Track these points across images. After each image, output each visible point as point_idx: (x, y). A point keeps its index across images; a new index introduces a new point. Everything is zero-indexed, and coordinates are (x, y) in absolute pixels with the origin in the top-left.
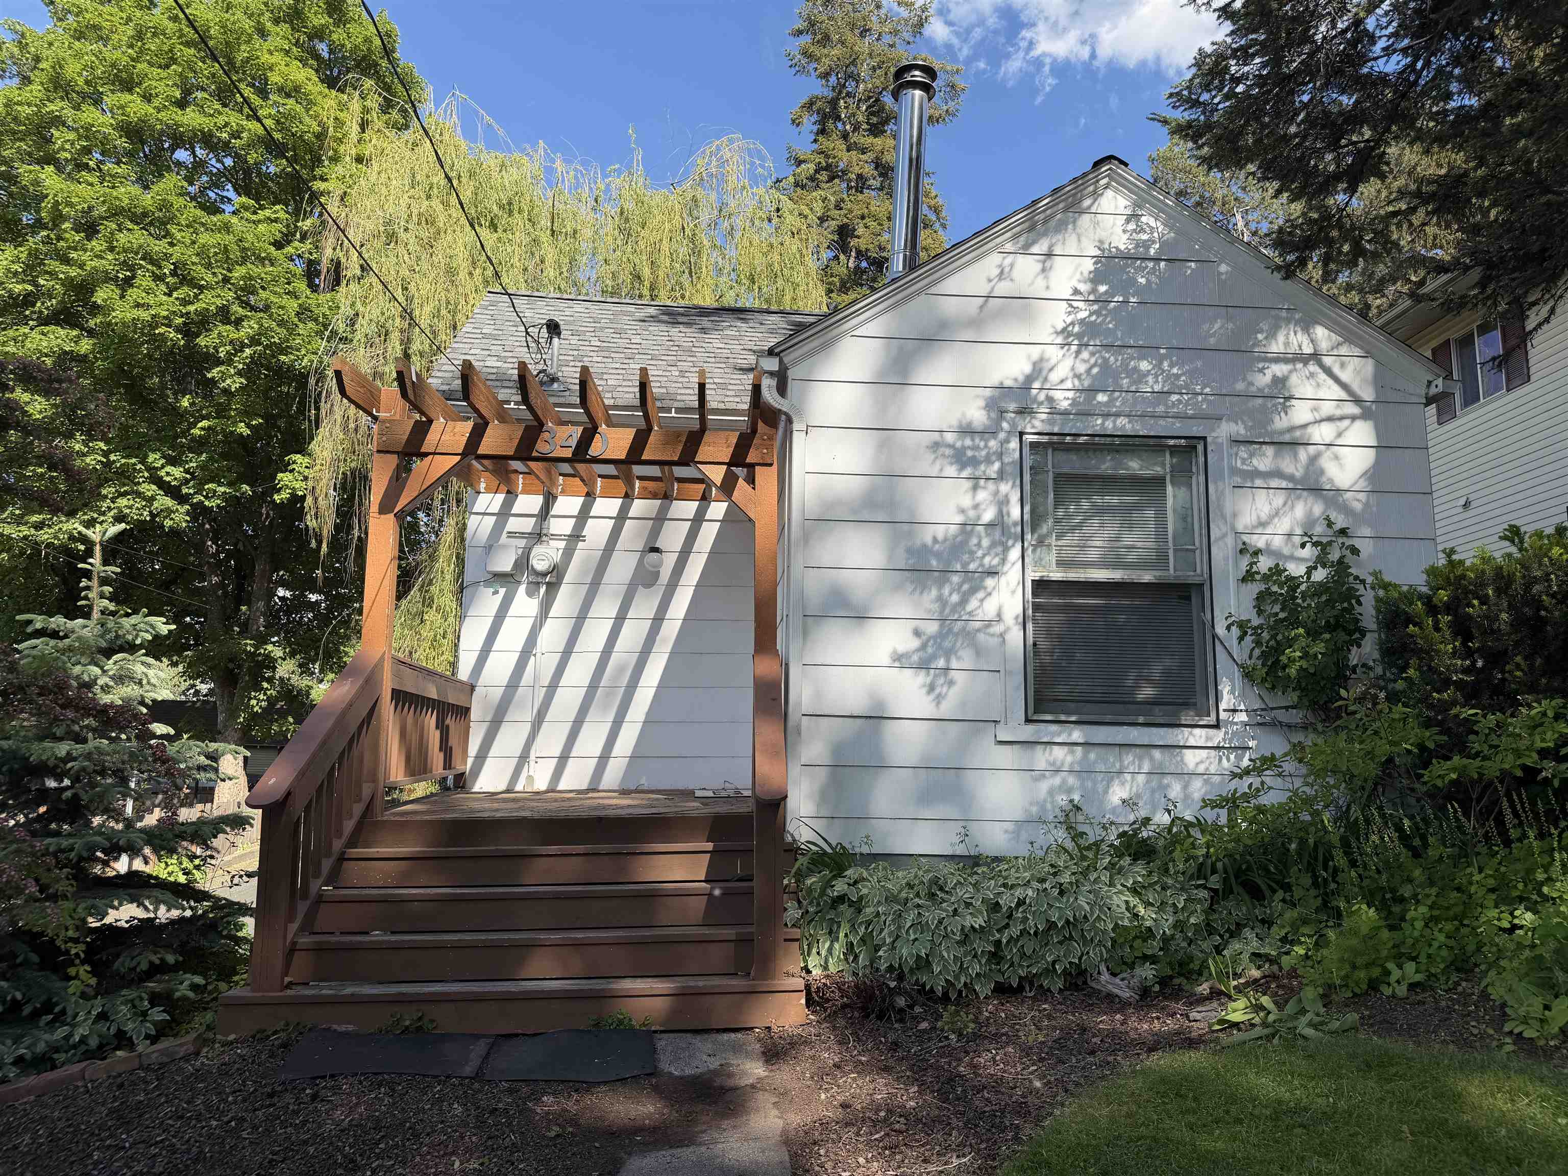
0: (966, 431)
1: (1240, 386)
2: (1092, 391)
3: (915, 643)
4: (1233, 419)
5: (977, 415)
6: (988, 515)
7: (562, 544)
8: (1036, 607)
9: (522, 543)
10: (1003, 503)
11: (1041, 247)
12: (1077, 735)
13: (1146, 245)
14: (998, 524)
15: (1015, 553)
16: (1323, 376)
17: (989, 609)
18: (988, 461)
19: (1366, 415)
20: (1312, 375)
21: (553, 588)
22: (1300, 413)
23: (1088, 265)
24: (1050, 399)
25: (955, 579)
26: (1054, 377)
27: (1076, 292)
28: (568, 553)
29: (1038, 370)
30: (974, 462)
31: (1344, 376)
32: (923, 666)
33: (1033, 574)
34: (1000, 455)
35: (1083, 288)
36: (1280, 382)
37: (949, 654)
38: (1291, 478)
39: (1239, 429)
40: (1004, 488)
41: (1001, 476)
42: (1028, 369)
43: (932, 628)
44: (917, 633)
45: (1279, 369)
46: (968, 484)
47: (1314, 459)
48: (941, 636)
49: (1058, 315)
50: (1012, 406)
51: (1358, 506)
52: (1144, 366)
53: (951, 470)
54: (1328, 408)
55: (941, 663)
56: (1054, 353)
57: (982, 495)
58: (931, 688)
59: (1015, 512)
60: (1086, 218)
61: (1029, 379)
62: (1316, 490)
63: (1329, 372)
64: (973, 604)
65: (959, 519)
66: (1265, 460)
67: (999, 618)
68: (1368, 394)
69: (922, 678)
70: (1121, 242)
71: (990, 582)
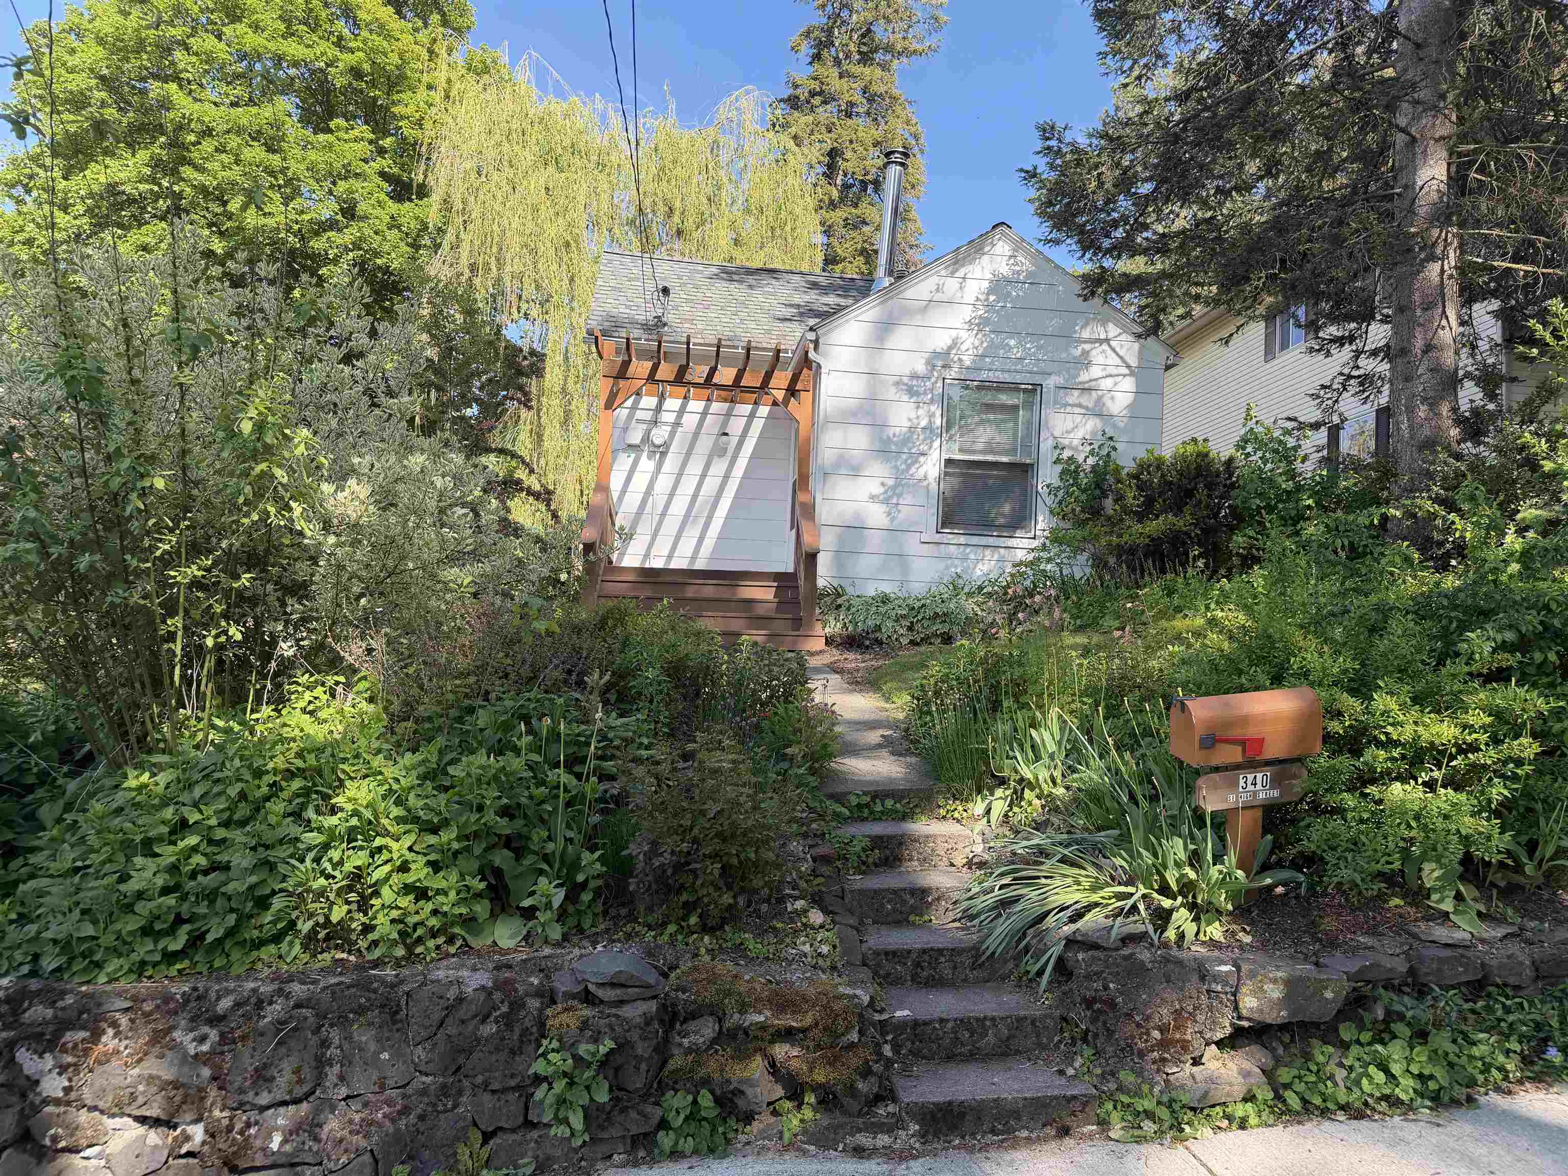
0: (914, 376)
1: (1064, 355)
2: (983, 356)
3: (882, 490)
4: (1059, 373)
5: (920, 367)
6: (924, 423)
7: (669, 428)
8: (946, 474)
9: (645, 426)
10: (932, 416)
11: (961, 273)
12: (962, 540)
13: (1018, 273)
14: (929, 428)
15: (936, 444)
16: (1109, 351)
17: (921, 473)
18: (925, 393)
19: (1132, 374)
20: (1103, 351)
21: (664, 454)
22: (1096, 371)
23: (986, 284)
24: (960, 360)
25: (904, 457)
26: (963, 348)
27: (978, 299)
28: (672, 434)
29: (955, 344)
30: (917, 394)
31: (1121, 353)
32: (886, 501)
33: (945, 456)
34: (932, 390)
35: (982, 297)
36: (1086, 353)
37: (899, 496)
38: (1087, 408)
39: (1059, 380)
40: (933, 408)
41: (932, 401)
42: (949, 342)
43: (891, 482)
44: (883, 484)
45: (1087, 347)
46: (913, 405)
47: (1100, 398)
48: (894, 488)
49: (967, 313)
50: (940, 363)
51: (1122, 425)
52: (1012, 343)
53: (905, 398)
54: (1111, 370)
55: (895, 501)
56: (964, 334)
57: (920, 412)
58: (889, 514)
59: (938, 422)
60: (986, 258)
61: (950, 348)
62: (1100, 416)
63: (1114, 350)
64: (913, 470)
65: (909, 424)
66: (1074, 397)
67: (926, 478)
68: (1133, 362)
69: (884, 508)
70: (1004, 270)
71: (922, 459)
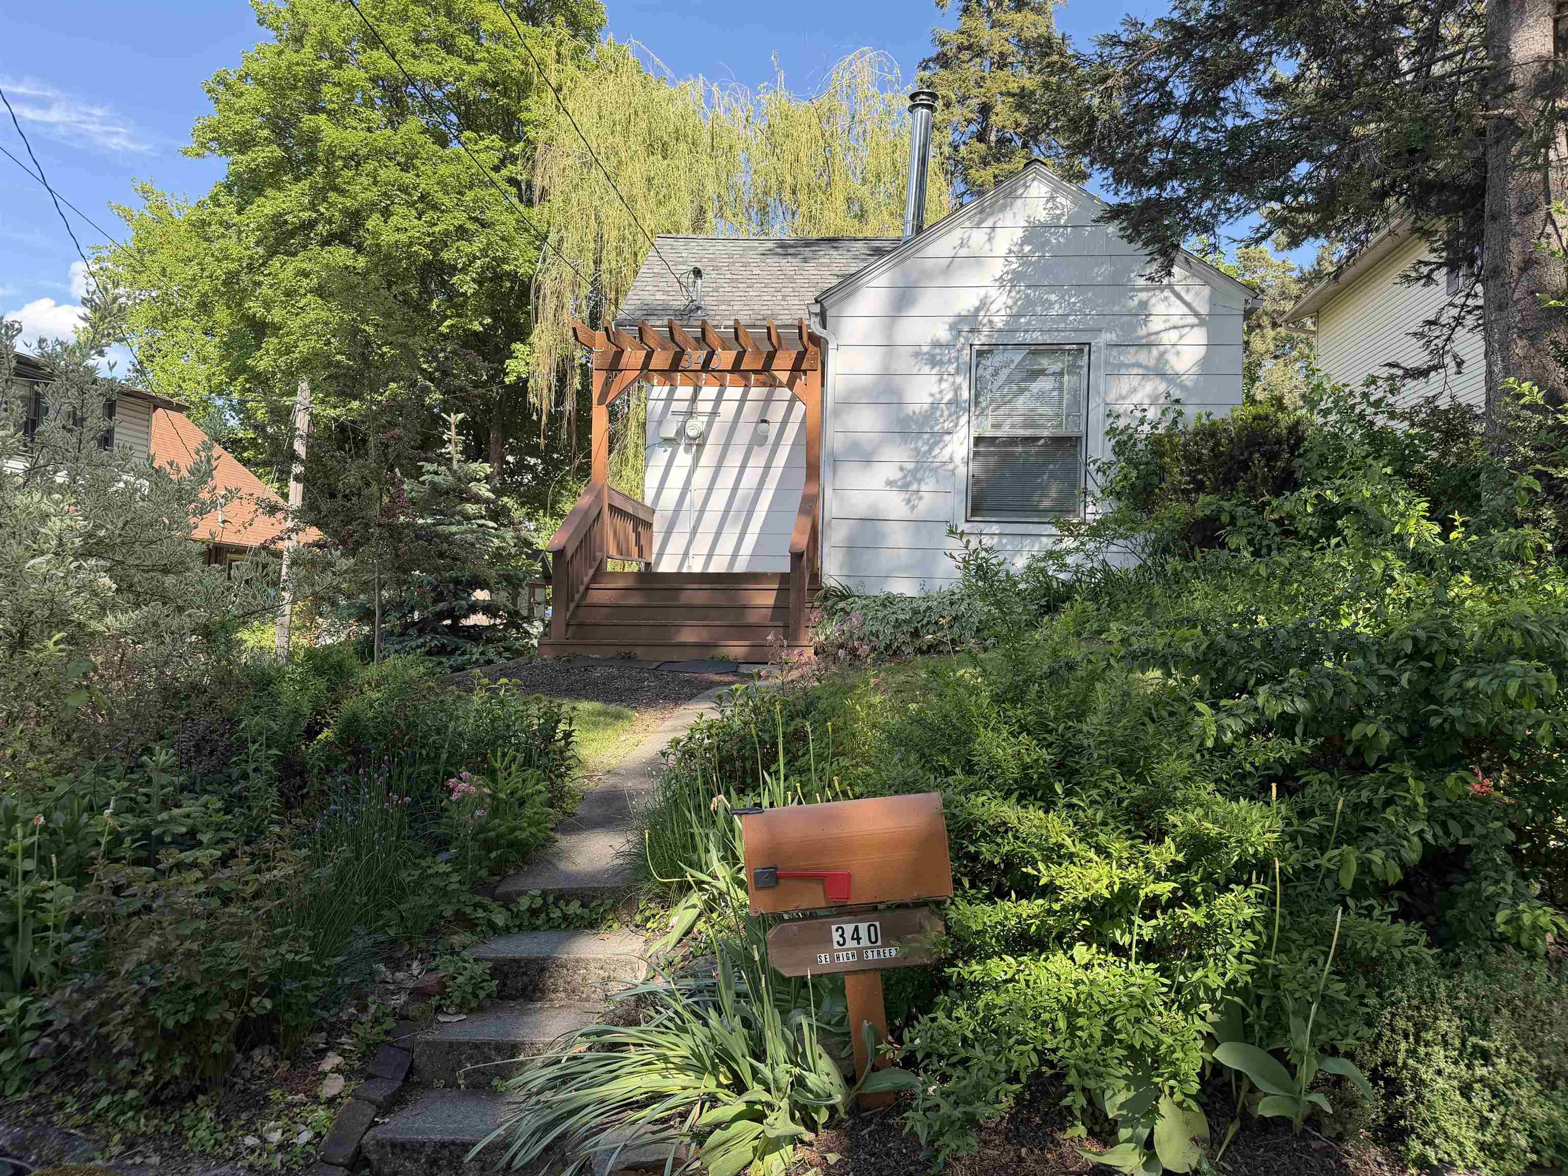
0: (936, 344)
1: (1116, 308)
2: (1019, 316)
3: (900, 475)
4: (1109, 330)
5: (944, 334)
6: (948, 396)
7: (705, 419)
8: (976, 454)
9: (681, 418)
10: (957, 389)
11: (989, 223)
12: (995, 529)
13: (1058, 217)
14: (955, 401)
15: (964, 419)
16: (1173, 298)
17: (946, 454)
18: (950, 362)
19: (1202, 323)
20: (1166, 298)
21: (701, 447)
22: (1156, 324)
23: (1020, 233)
24: (991, 322)
25: (926, 436)
26: (994, 308)
27: (1010, 251)
28: (710, 424)
29: (984, 304)
30: (941, 363)
31: (1188, 298)
32: (905, 488)
33: (974, 434)
34: (957, 359)
35: (1015, 249)
36: (1144, 304)
37: (919, 481)
38: (1146, 368)
39: (1111, 337)
40: (959, 379)
41: (958, 372)
42: (977, 303)
43: (910, 466)
44: (902, 469)
45: (1143, 296)
46: (935, 379)
47: (1162, 354)
48: (914, 472)
49: (998, 268)
50: (966, 328)
51: (1189, 384)
52: (1053, 297)
53: (926, 369)
54: (1175, 320)
55: (915, 487)
56: (993, 293)
57: (944, 385)
58: (909, 501)
59: (965, 395)
60: (1019, 202)
61: (978, 310)
62: (1162, 375)
63: (1178, 296)
64: (936, 451)
65: (930, 400)
66: (1129, 357)
67: (951, 460)
68: (1203, 309)
69: (904, 495)
70: (1042, 216)
71: (947, 438)
